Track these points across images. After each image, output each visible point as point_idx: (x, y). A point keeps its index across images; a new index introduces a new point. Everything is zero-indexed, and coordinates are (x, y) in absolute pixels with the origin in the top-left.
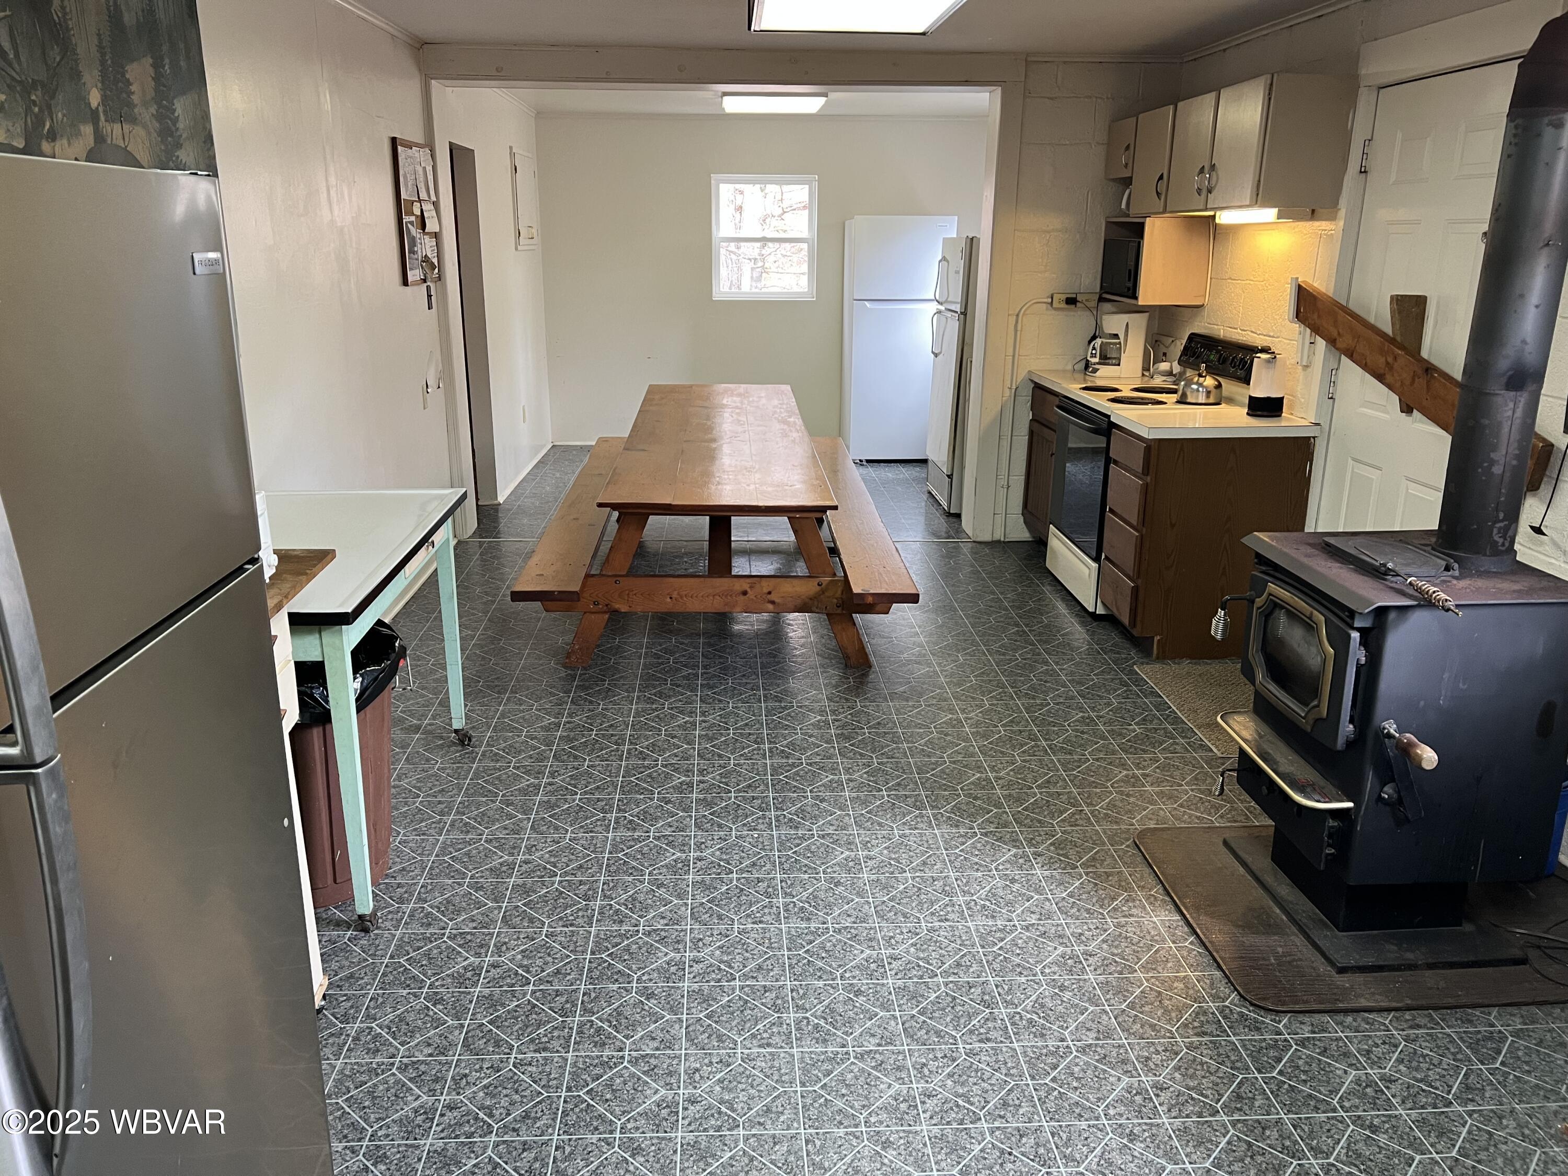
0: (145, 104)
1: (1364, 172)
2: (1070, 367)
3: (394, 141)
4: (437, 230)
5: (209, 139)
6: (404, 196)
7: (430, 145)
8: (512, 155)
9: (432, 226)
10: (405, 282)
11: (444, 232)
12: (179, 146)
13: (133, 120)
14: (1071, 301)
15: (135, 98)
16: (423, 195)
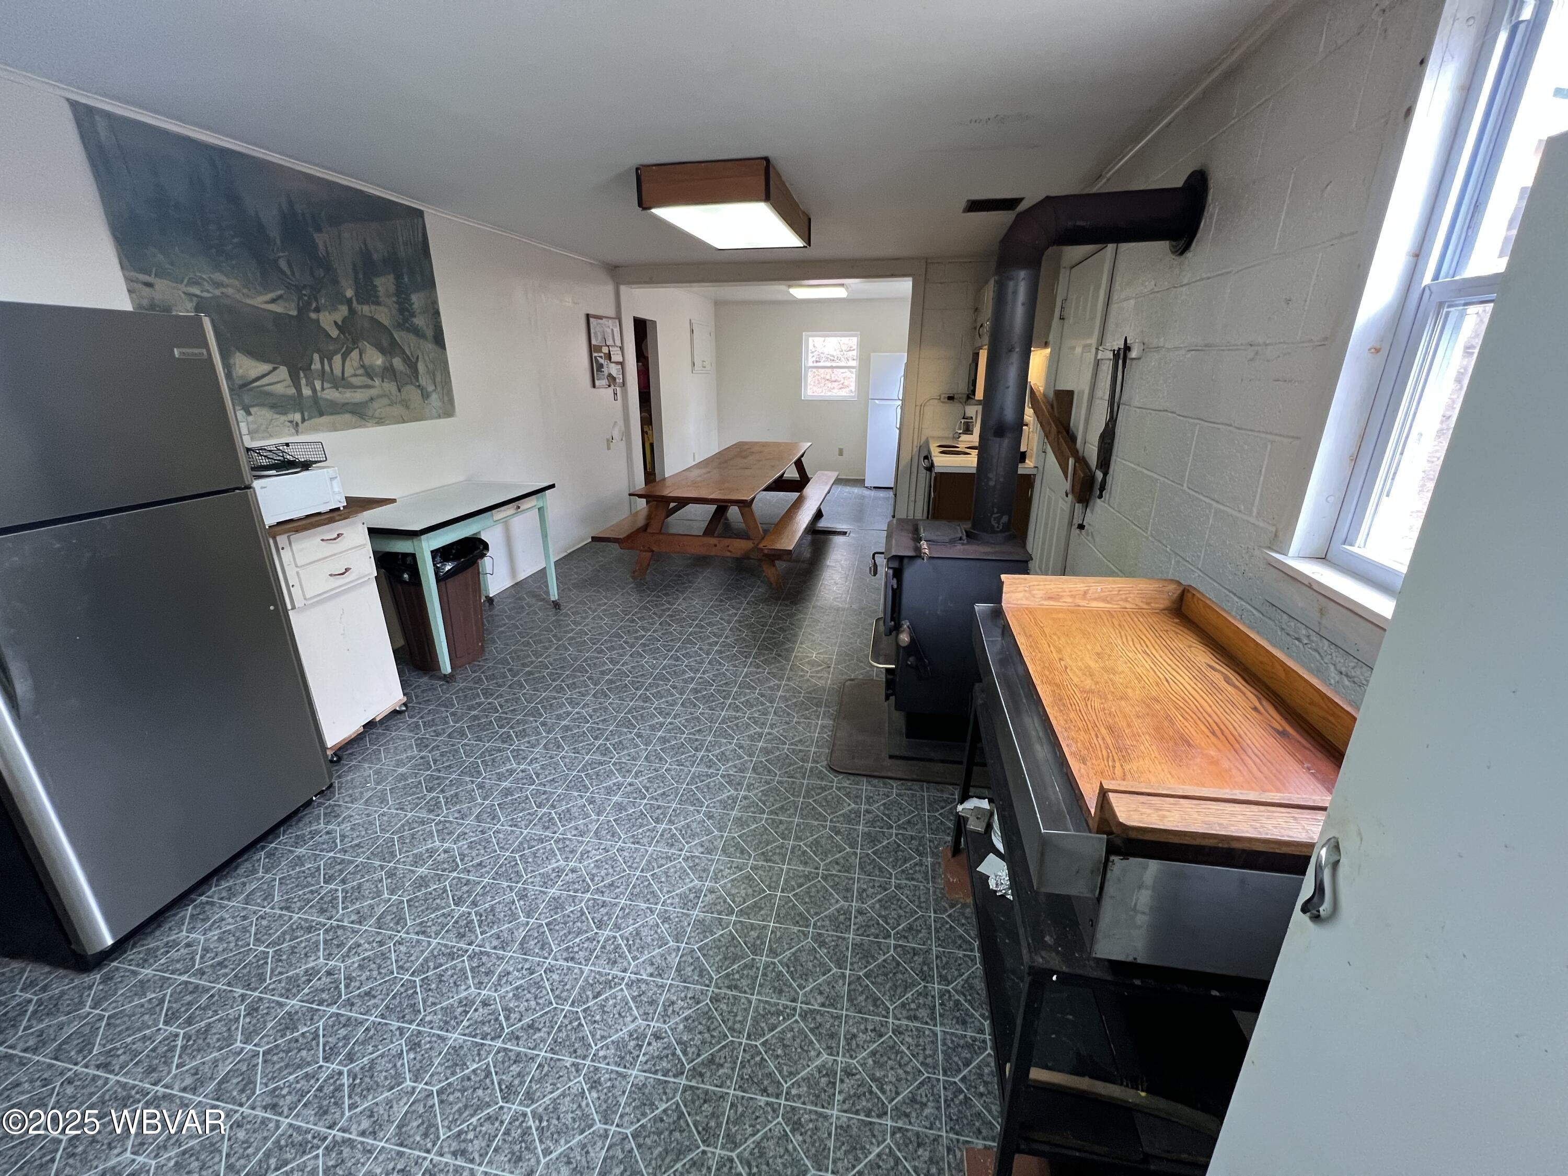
0: (389, 296)
1: (1062, 318)
2: (951, 435)
3: (588, 316)
4: (621, 360)
5: (437, 313)
6: (594, 342)
7: (619, 318)
8: (691, 324)
9: (616, 357)
10: (594, 386)
11: (626, 362)
12: (413, 315)
13: (378, 304)
14: (951, 398)
15: (381, 294)
16: (610, 342)
